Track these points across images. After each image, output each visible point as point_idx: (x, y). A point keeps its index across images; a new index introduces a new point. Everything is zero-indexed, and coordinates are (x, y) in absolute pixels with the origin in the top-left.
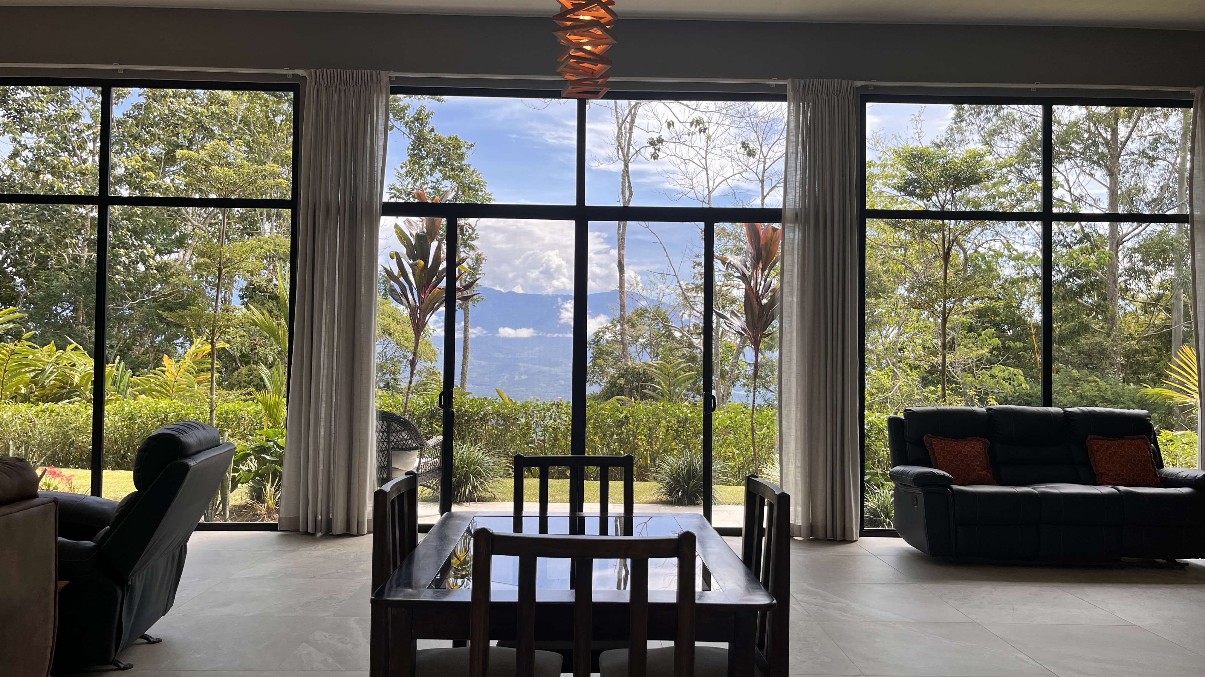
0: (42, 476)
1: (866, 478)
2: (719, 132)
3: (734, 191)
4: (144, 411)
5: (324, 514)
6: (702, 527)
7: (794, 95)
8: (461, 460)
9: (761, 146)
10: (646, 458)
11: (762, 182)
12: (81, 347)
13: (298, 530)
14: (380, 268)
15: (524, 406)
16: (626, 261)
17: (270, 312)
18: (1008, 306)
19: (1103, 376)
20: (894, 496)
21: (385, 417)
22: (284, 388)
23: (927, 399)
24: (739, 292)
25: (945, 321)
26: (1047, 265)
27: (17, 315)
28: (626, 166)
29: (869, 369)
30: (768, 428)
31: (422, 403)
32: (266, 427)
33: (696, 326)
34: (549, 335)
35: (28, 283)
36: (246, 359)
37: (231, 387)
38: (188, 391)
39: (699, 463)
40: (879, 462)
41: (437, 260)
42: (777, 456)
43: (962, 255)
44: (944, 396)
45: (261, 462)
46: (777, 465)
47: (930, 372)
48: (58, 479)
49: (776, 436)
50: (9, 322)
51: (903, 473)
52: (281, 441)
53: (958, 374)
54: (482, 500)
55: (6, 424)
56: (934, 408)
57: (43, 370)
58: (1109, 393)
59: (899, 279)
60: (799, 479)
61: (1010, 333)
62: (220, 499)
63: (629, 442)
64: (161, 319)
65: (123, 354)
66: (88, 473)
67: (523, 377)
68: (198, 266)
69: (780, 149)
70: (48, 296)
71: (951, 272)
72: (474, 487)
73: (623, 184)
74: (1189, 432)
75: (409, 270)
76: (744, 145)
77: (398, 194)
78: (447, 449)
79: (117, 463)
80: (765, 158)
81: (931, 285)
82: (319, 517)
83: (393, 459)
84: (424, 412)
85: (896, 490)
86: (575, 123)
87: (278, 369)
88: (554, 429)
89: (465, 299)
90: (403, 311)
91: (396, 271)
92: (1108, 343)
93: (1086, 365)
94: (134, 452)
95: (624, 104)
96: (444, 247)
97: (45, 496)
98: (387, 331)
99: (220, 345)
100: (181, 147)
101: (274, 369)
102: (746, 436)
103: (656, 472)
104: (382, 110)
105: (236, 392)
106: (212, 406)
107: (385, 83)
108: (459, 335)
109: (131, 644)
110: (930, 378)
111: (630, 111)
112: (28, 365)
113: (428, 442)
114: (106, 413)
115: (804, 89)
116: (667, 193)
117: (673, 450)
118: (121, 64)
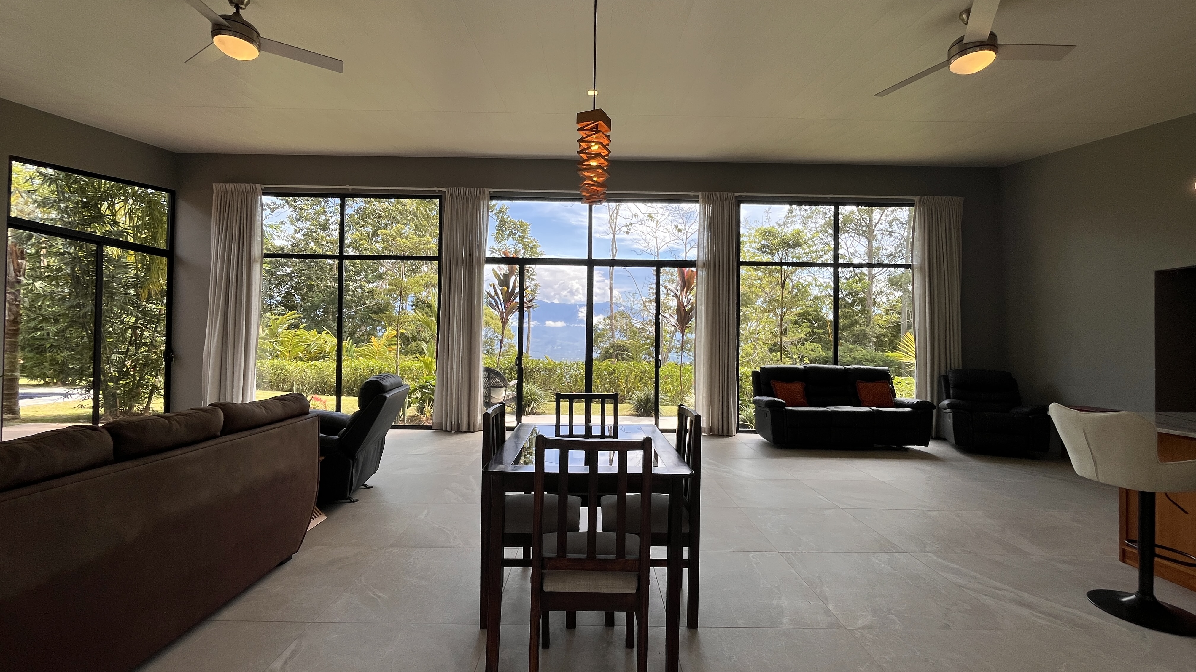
0: (310, 401)
1: (740, 402)
2: (663, 219)
3: (671, 251)
4: (362, 366)
5: (456, 420)
6: (654, 432)
7: (703, 200)
8: (527, 393)
9: (685, 226)
10: (624, 392)
11: (686, 245)
12: (330, 332)
13: (442, 429)
14: (484, 291)
15: (559, 364)
16: (613, 286)
17: (427, 314)
18: (816, 311)
19: (865, 348)
20: (755, 412)
21: (488, 370)
22: (435, 354)
23: (772, 360)
24: (674, 303)
25: (782, 320)
26: (836, 289)
27: (296, 315)
28: (614, 236)
29: (741, 344)
30: (688, 376)
31: (506, 362)
32: (425, 374)
33: (651, 321)
34: (572, 325)
35: (303, 299)
36: (414, 339)
37: (406, 354)
38: (384, 355)
39: (652, 394)
40: (746, 393)
41: (514, 287)
42: (693, 390)
43: (791, 284)
44: (781, 359)
45: (423, 393)
46: (693, 395)
47: (774, 346)
48: (319, 402)
49: (693, 380)
50: (292, 319)
51: (759, 400)
52: (433, 382)
53: (789, 348)
54: (538, 413)
55: (292, 373)
56: (776, 366)
57: (310, 344)
58: (869, 357)
59: (758, 296)
60: (705, 403)
61: (816, 325)
62: (402, 413)
63: (615, 383)
64: (370, 317)
65: (352, 335)
66: (334, 398)
67: (559, 348)
68: (390, 291)
69: (696, 227)
70: (313, 305)
71: (785, 292)
72: (534, 407)
73: (612, 245)
74: (909, 377)
75: (499, 293)
76: (676, 227)
77: (495, 251)
78: (519, 387)
79: (349, 393)
80: (687, 232)
81: (775, 301)
82: (453, 423)
83: (492, 392)
84: (507, 367)
85: (756, 409)
86: (587, 213)
87: (431, 344)
88: (575, 376)
89: (529, 307)
90: (497, 314)
91: (493, 293)
92: (868, 330)
93: (856, 342)
94: (357, 387)
95: (613, 205)
96: (518, 279)
97: (313, 412)
98: (488, 324)
99: (402, 331)
100: (380, 228)
101: (429, 343)
102: (677, 380)
103: (630, 399)
104: (485, 209)
105: (410, 357)
106: (397, 363)
107: (487, 195)
108: (525, 325)
109: (357, 488)
110: (774, 349)
111: (616, 208)
112: (303, 342)
113: (509, 383)
114: (343, 367)
115: (708, 197)
116: (635, 251)
117: (638, 387)
118: (350, 185)
